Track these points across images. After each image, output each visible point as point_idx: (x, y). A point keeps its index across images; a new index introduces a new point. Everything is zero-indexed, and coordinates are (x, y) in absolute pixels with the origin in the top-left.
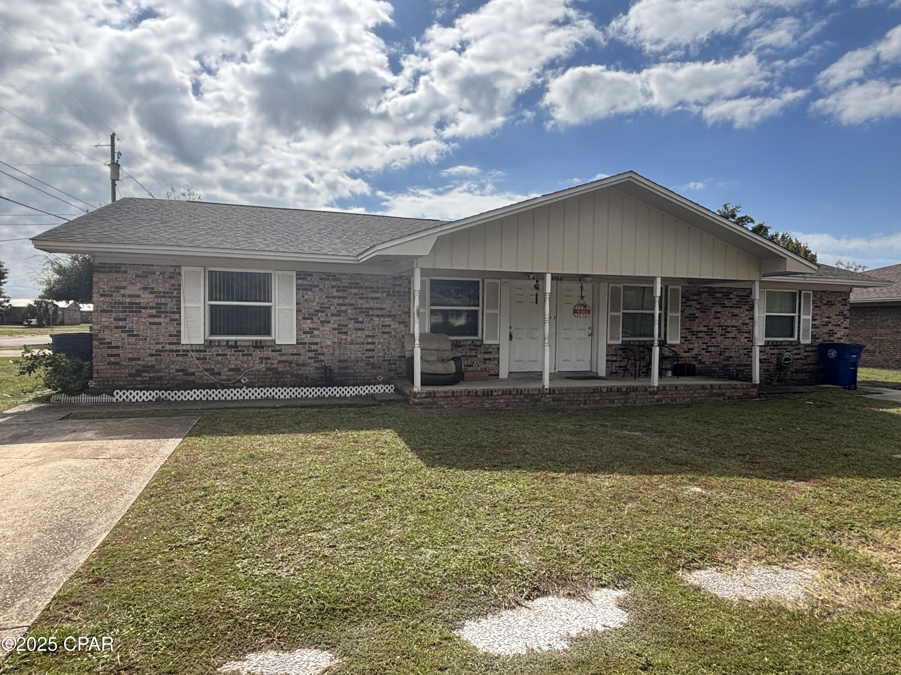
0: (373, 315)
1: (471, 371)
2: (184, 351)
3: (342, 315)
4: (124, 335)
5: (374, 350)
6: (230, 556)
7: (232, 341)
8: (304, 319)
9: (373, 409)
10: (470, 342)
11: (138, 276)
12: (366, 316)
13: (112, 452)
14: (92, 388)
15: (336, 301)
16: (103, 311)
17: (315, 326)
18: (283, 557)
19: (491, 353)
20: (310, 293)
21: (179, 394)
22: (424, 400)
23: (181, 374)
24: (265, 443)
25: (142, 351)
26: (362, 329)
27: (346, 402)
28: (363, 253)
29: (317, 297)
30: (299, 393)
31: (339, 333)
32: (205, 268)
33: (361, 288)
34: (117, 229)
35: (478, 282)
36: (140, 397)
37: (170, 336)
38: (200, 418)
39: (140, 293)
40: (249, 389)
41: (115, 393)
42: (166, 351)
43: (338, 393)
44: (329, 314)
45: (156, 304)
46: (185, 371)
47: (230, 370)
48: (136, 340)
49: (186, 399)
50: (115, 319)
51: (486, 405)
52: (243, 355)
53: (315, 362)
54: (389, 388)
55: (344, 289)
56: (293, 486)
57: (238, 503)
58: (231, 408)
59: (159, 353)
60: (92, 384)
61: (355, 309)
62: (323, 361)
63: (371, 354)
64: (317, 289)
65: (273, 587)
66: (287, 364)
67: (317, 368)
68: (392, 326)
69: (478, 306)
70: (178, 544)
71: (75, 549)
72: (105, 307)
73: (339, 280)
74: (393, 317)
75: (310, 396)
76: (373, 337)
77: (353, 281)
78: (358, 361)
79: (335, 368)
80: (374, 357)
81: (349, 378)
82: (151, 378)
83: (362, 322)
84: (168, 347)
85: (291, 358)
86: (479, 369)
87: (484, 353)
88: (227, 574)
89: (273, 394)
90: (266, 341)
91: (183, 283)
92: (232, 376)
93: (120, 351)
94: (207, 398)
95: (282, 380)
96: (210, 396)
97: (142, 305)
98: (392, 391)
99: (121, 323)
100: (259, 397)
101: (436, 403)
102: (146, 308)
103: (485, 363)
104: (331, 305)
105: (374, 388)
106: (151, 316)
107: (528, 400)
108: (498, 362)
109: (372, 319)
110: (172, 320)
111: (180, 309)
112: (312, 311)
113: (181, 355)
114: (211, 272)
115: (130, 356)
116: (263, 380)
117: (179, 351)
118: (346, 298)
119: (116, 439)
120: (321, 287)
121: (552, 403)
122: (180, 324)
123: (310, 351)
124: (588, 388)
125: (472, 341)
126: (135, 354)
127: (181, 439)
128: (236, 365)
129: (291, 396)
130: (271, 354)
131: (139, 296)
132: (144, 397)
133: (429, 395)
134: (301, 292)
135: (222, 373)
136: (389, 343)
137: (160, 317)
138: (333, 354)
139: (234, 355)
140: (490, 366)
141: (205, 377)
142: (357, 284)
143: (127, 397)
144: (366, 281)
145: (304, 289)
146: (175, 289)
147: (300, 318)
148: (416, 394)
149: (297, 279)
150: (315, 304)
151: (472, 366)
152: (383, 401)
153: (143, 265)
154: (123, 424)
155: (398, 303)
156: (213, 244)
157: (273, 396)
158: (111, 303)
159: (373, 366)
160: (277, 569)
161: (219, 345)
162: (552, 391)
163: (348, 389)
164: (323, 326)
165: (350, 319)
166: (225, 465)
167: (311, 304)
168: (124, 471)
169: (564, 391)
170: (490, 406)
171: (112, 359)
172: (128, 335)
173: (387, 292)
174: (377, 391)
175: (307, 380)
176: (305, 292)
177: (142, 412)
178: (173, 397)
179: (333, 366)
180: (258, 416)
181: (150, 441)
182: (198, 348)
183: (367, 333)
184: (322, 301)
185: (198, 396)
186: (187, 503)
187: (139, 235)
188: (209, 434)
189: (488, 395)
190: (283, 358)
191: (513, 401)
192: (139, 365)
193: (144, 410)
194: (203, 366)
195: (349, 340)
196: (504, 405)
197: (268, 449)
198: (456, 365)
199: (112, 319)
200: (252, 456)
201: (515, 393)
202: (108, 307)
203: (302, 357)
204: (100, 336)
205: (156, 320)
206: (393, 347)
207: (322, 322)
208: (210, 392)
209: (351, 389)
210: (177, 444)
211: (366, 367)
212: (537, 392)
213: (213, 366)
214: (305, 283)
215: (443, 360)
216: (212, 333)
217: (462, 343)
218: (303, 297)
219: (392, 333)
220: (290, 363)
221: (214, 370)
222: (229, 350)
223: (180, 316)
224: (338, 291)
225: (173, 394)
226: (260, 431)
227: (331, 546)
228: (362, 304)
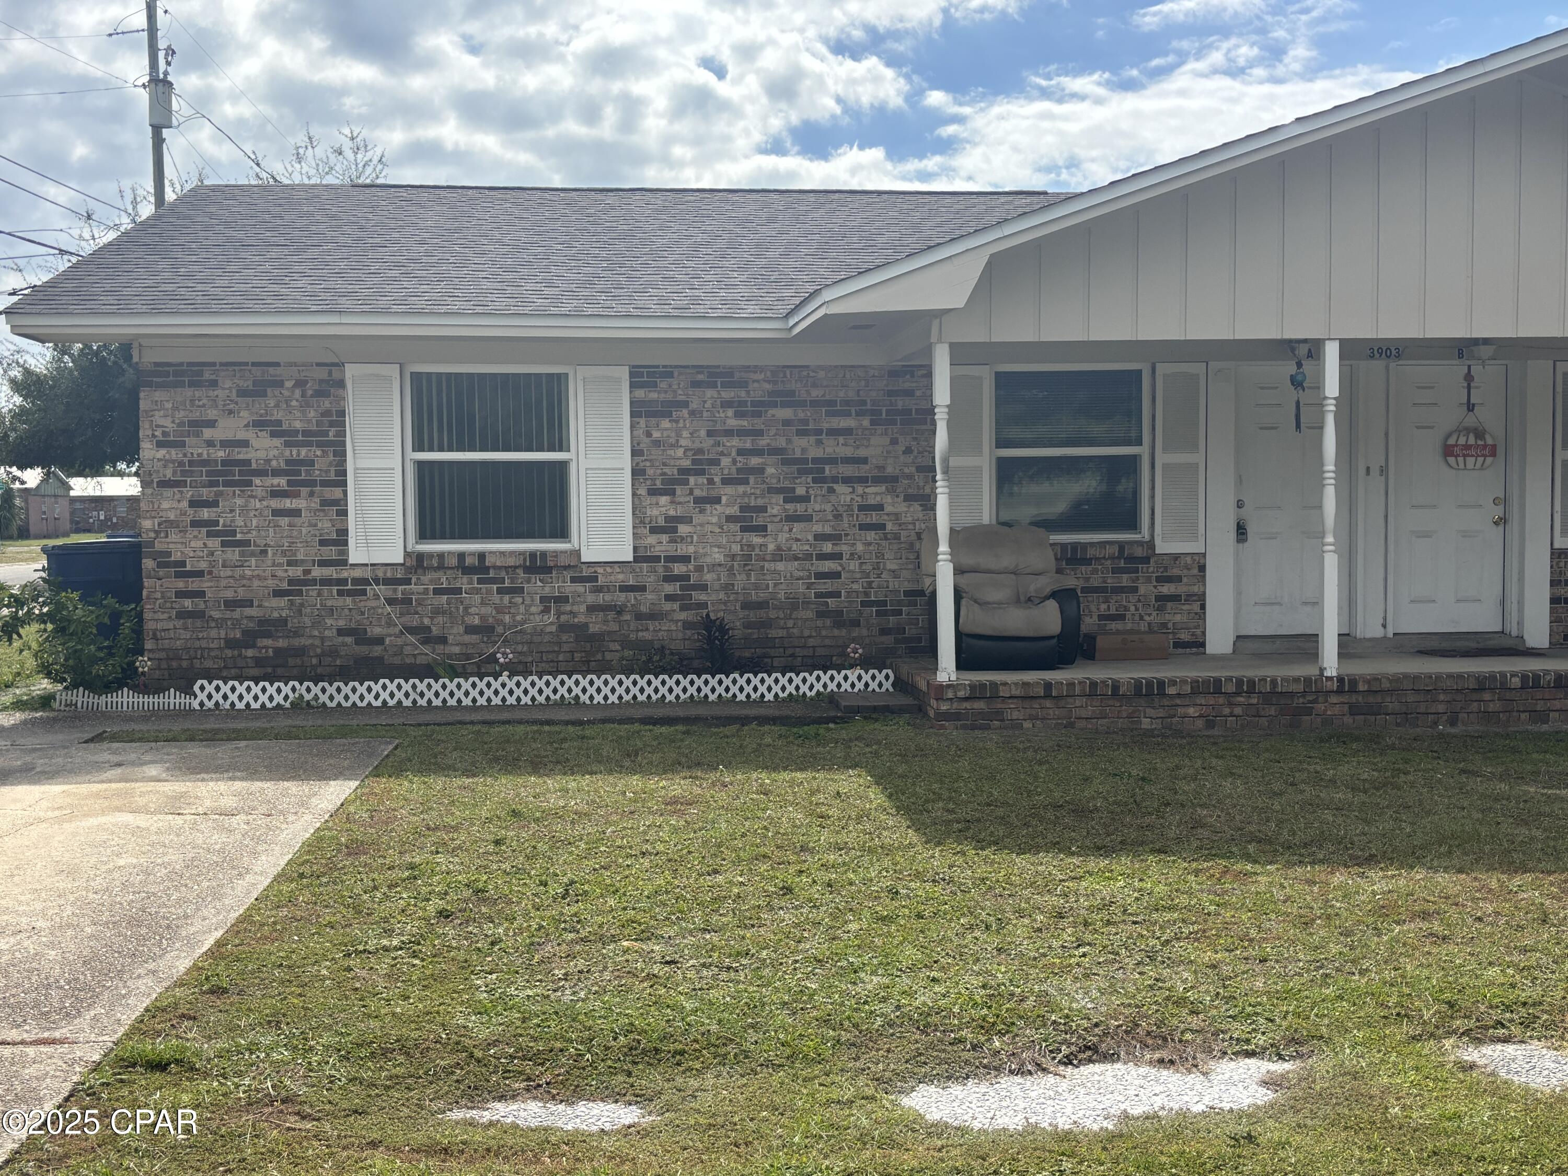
0: (835, 480)
1: (1118, 632)
2: (356, 581)
3: (752, 479)
4: (214, 543)
5: (837, 575)
6: (463, 968)
7: (472, 554)
8: (653, 492)
9: (829, 730)
10: (1115, 550)
11: (242, 393)
12: (815, 481)
13: (208, 803)
14: (143, 673)
15: (735, 442)
16: (164, 484)
17: (680, 511)
18: (566, 974)
19: (1179, 579)
20: (666, 423)
21: (346, 690)
22: (967, 705)
23: (349, 640)
24: (548, 790)
25: (256, 583)
26: (808, 519)
27: (762, 711)
28: (798, 307)
29: (685, 434)
30: (642, 690)
31: (744, 529)
32: (401, 366)
33: (802, 404)
34: (189, 276)
35: (1140, 372)
36: (256, 698)
37: (323, 543)
38: (397, 741)
39: (249, 435)
40: (516, 679)
41: (196, 688)
42: (314, 582)
43: (741, 689)
44: (717, 479)
45: (288, 462)
46: (358, 634)
47: (470, 630)
48: (242, 554)
49: (364, 704)
50: (193, 504)
51: (1146, 723)
52: (499, 591)
53: (683, 608)
54: (880, 677)
55: (758, 408)
56: (602, 867)
57: (483, 891)
58: (472, 723)
59: (295, 587)
60: (144, 664)
61: (785, 462)
62: (704, 605)
63: (828, 585)
64: (685, 412)
65: (544, 1013)
66: (611, 615)
67: (687, 625)
68: (888, 509)
69: (1139, 443)
70: (361, 948)
71: (165, 951)
72: (169, 474)
73: (743, 384)
74: (891, 481)
75: (670, 698)
76: (835, 538)
77: (780, 387)
78: (794, 606)
79: (736, 621)
80: (838, 594)
81: (772, 652)
82: (277, 651)
83: (805, 499)
84: (317, 572)
85: (621, 598)
86: (1143, 627)
87: (1160, 580)
88: (455, 992)
89: (577, 691)
90: (556, 554)
91: (350, 408)
92: (474, 645)
93: (205, 584)
94: (414, 702)
95: (599, 657)
96: (422, 695)
97: (254, 466)
98: (887, 685)
99: (205, 514)
100: (541, 699)
101: (998, 715)
102: (262, 473)
103: (1160, 609)
104: (722, 454)
105: (839, 678)
106: (276, 494)
107: (1272, 711)
108: (1203, 607)
109: (831, 491)
110: (325, 503)
111: (344, 473)
112: (672, 472)
113: (350, 593)
114: (415, 377)
115: (229, 594)
116: (550, 656)
117: (344, 582)
118: (759, 433)
119: (212, 779)
120: (693, 406)
121: (1348, 720)
122: (345, 513)
123: (669, 579)
124: (1460, 676)
125: (1122, 545)
126: (240, 590)
127: (357, 783)
128: (483, 618)
129: (620, 697)
130: (570, 588)
131: (245, 444)
132: (263, 698)
133: (977, 692)
134: (642, 422)
135: (451, 639)
136: (879, 555)
137: (297, 495)
138: (728, 587)
139: (478, 591)
140: (1178, 618)
141: (408, 650)
142: (792, 393)
143: (225, 697)
144: (814, 385)
145: (649, 415)
146: (332, 424)
147: (642, 491)
148: (941, 688)
149: (633, 386)
150: (680, 452)
151: (1122, 617)
152: (858, 710)
153: (254, 364)
154: (223, 752)
155: (903, 442)
156: (419, 303)
157: (577, 696)
158: (181, 464)
159: (838, 619)
160: (555, 991)
161: (441, 567)
162: (1345, 685)
163: (769, 681)
164: (702, 511)
165: (772, 490)
166: (456, 829)
167: (671, 452)
168: (239, 837)
169: (1386, 685)
170: (1157, 724)
171: (188, 603)
172: (224, 544)
173: (873, 413)
174: (846, 686)
175: (663, 656)
176: (653, 421)
177: (264, 730)
178: (331, 698)
179: (728, 618)
180: (535, 740)
181: (286, 784)
182: (389, 575)
183: (818, 528)
184: (697, 445)
185: (392, 695)
186: (375, 888)
187: (242, 287)
188: (420, 772)
189: (1149, 694)
190: (601, 598)
191: (1227, 711)
192: (250, 618)
193: (267, 725)
194: (403, 619)
195: (771, 547)
196: (1200, 723)
197: (554, 801)
198: (1062, 612)
199: (185, 504)
200: (515, 813)
201: (1231, 688)
202: (174, 473)
203: (650, 596)
204: (158, 546)
205: (288, 503)
206: (891, 566)
207: (698, 501)
208: (421, 687)
209: (776, 681)
210: (348, 792)
211: (819, 623)
212: (1300, 688)
213: (426, 621)
214: (654, 396)
215: (1029, 599)
216: (423, 535)
217: (1091, 553)
218: (649, 435)
219: (889, 526)
220: (619, 613)
221: (429, 628)
222: (465, 579)
223: (345, 493)
224: (738, 415)
225: (331, 690)
226: (537, 766)
227: (667, 963)
228: (804, 450)
